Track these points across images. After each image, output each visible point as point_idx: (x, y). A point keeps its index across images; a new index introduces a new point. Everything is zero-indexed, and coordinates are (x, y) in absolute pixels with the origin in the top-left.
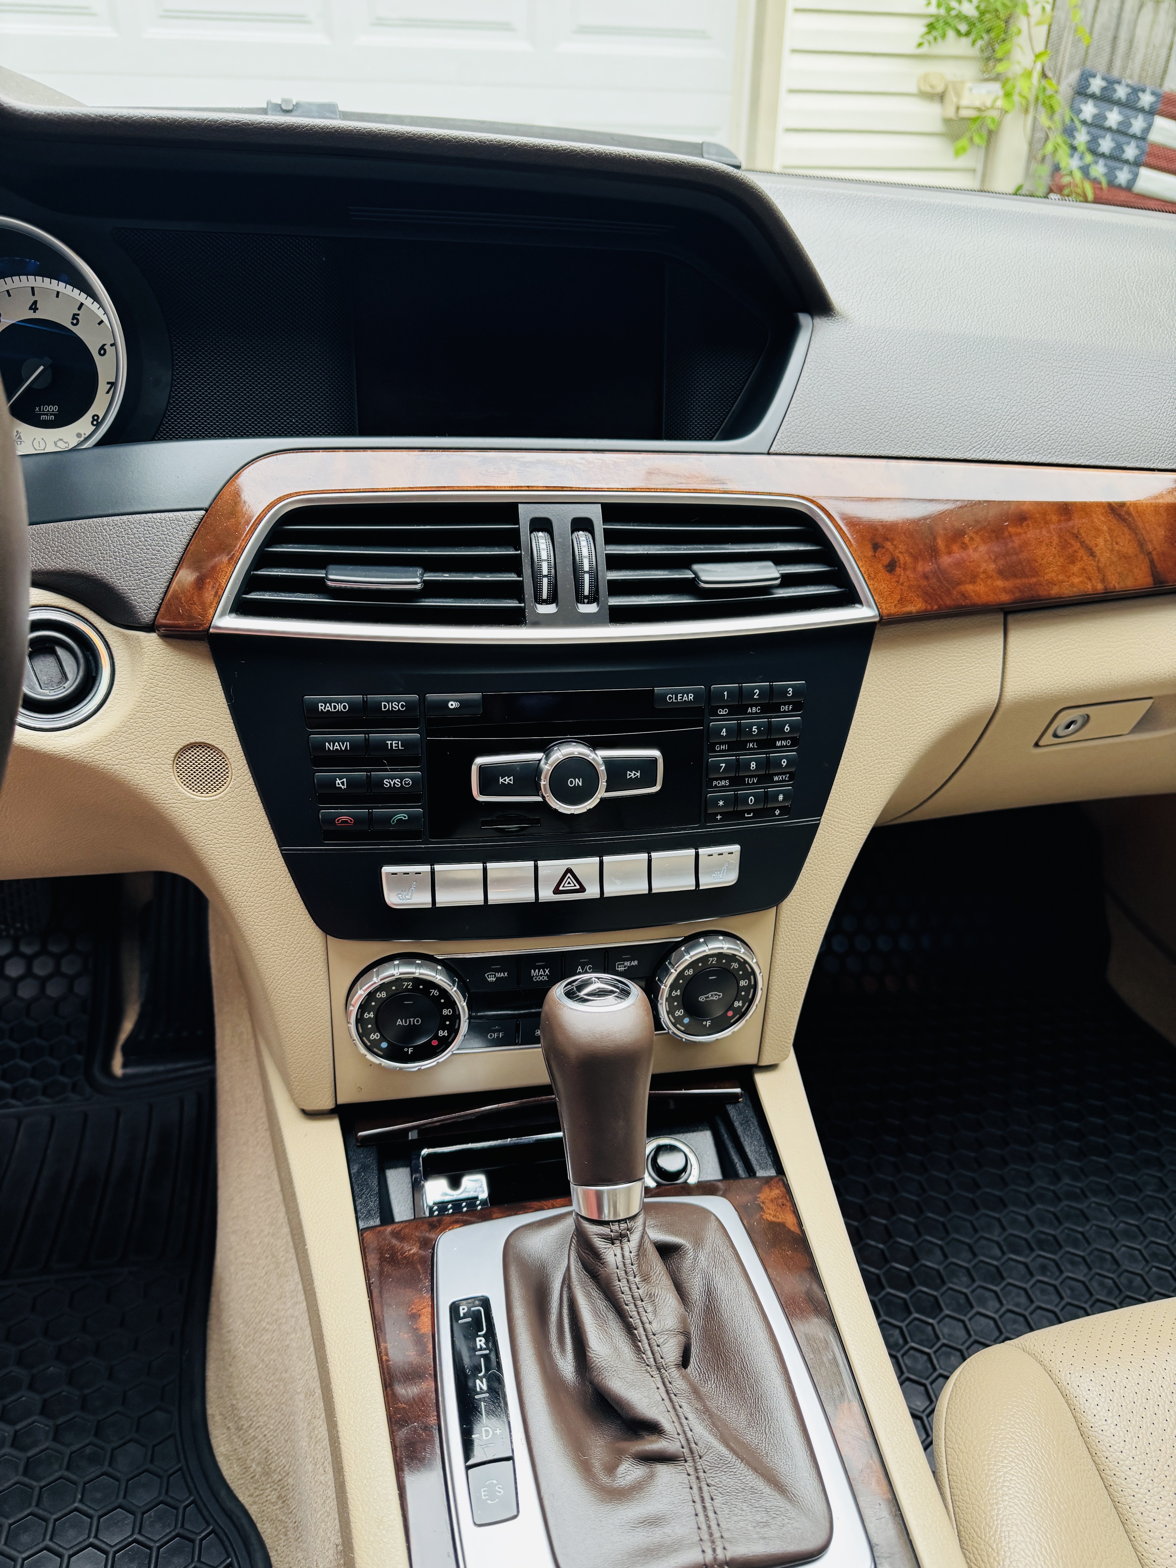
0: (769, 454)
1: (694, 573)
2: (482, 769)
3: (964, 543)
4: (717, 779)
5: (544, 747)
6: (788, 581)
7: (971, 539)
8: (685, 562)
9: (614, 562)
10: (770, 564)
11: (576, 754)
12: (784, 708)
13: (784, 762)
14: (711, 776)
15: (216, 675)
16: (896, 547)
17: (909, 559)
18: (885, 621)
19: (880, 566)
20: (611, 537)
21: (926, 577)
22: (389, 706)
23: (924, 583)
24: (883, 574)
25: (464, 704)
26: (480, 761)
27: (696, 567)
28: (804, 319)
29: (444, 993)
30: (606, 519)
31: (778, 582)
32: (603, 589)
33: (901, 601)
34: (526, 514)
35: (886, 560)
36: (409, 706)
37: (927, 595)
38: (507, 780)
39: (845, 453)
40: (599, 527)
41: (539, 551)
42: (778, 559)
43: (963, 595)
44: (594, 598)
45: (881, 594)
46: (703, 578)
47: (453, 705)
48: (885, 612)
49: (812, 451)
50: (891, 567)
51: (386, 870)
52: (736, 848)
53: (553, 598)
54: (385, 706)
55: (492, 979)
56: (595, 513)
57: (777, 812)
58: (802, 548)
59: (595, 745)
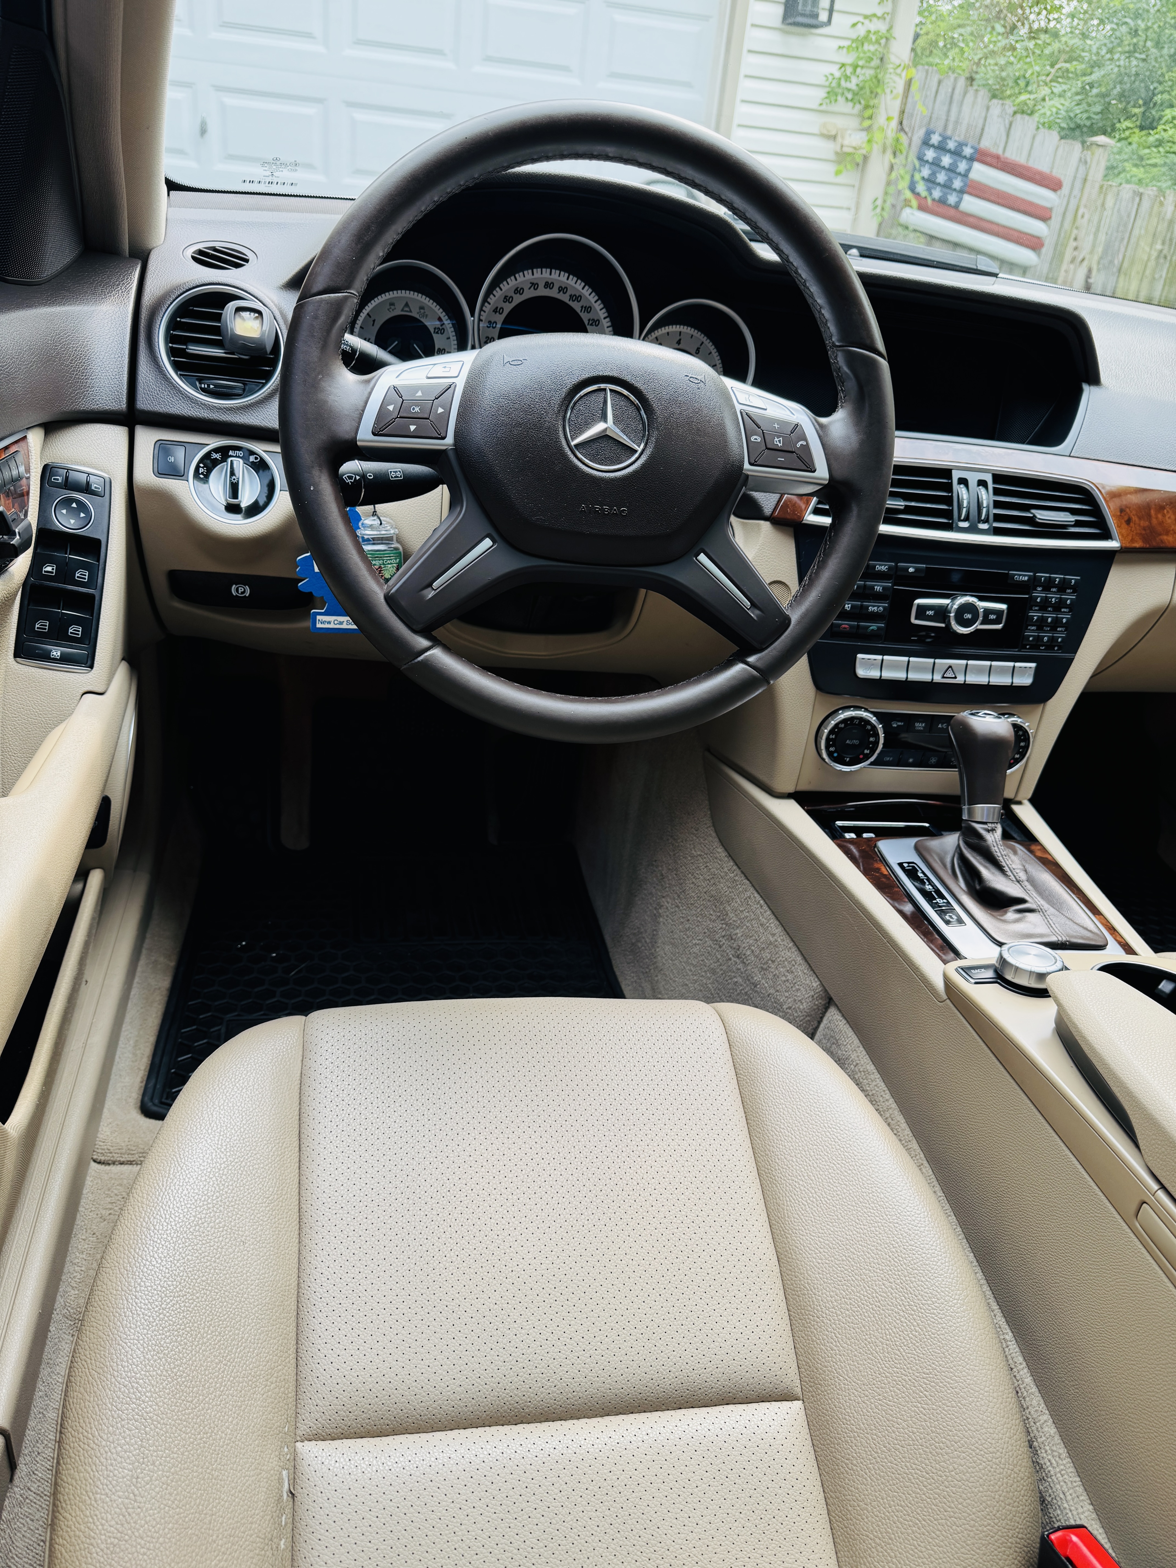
0: (1070, 456)
1: (1032, 513)
2: (919, 606)
3: (1164, 514)
4: (1030, 625)
5: (952, 597)
6: (1078, 524)
7: (1168, 512)
8: (1027, 508)
9: (997, 505)
10: (1068, 513)
11: (970, 601)
12: (1069, 591)
13: (1064, 620)
14: (1028, 623)
15: (794, 545)
16: (1131, 512)
17: (1137, 519)
18: (1123, 551)
19: (1123, 521)
20: (996, 492)
21: (1144, 529)
22: (880, 568)
23: (1143, 532)
24: (1124, 525)
25: (917, 570)
26: (919, 601)
27: (1033, 511)
28: (1085, 387)
29: (874, 728)
30: (994, 482)
31: (1073, 523)
32: (991, 518)
33: (1132, 541)
34: (956, 475)
35: (1126, 518)
36: (890, 568)
37: (1145, 539)
38: (930, 613)
39: (1107, 460)
40: (991, 485)
41: (962, 495)
42: (1073, 512)
43: (1162, 542)
44: (986, 521)
45: (1122, 535)
46: (1038, 516)
47: (911, 570)
48: (1124, 545)
49: (1092, 457)
50: (1128, 522)
51: (859, 656)
52: (1033, 665)
53: (967, 519)
54: (878, 568)
55: (895, 725)
56: (989, 478)
57: (1056, 648)
58: (1084, 507)
59: (980, 598)
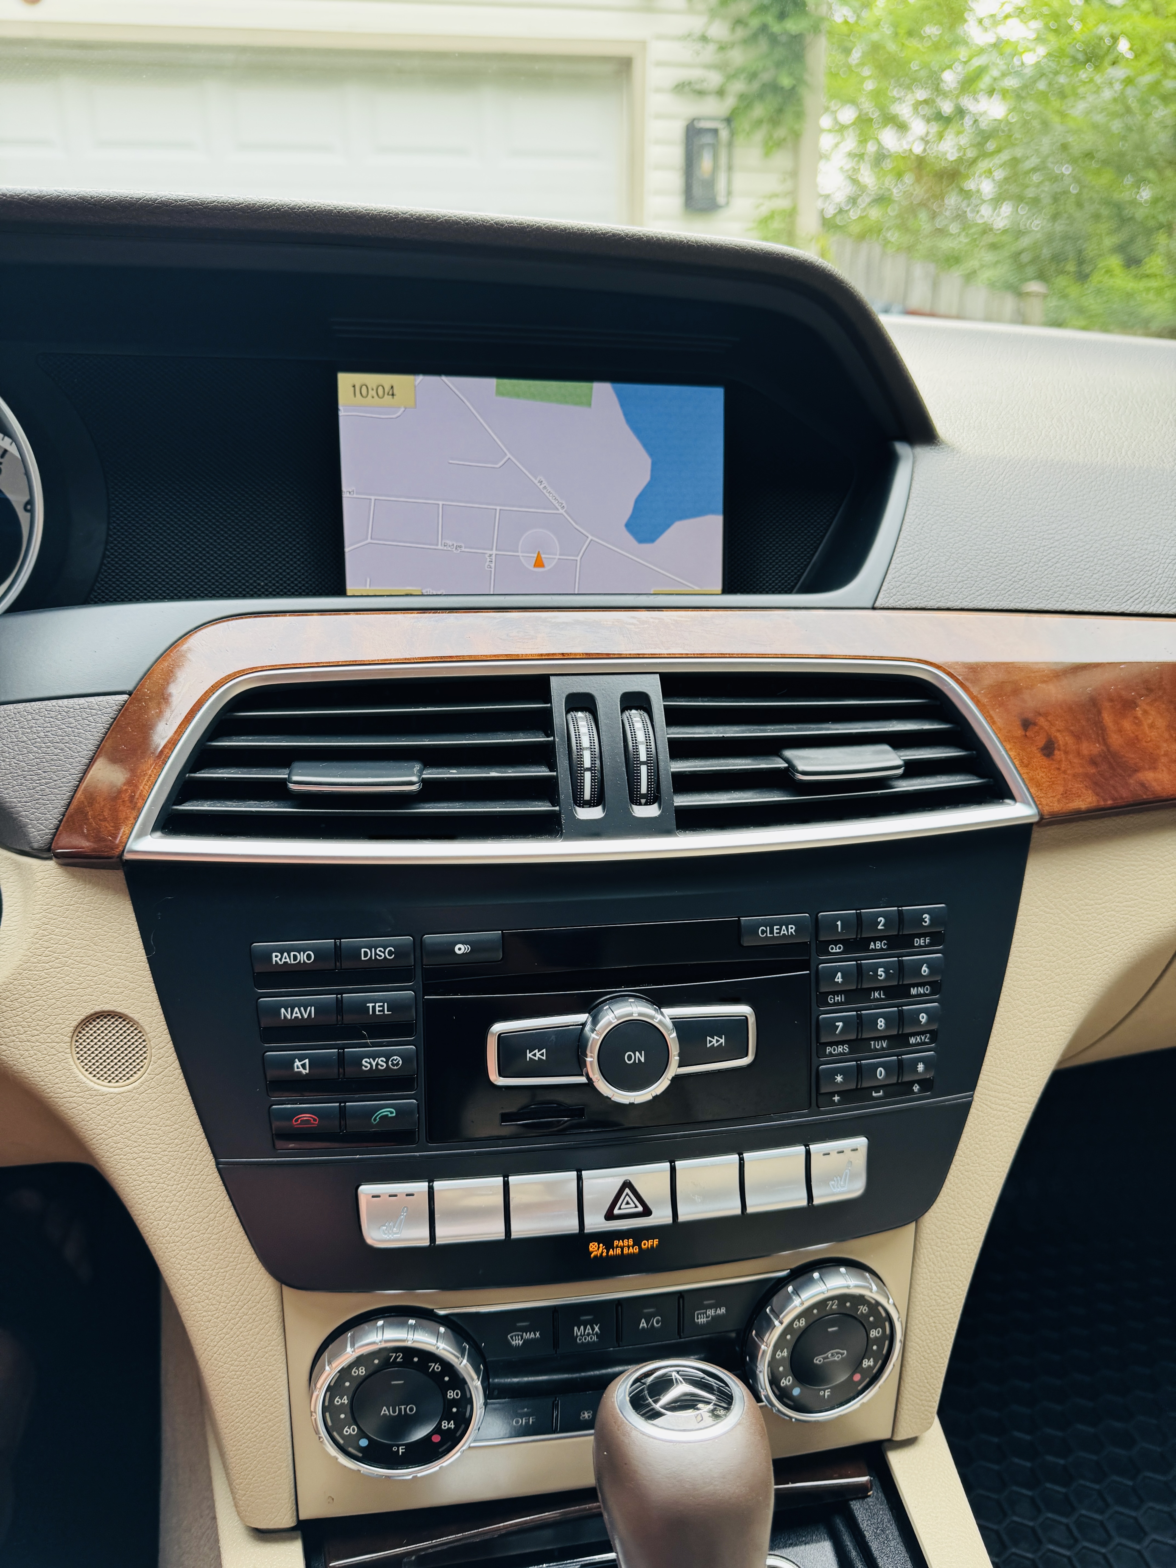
0: (874, 608)
1: (787, 760)
2: (502, 1039)
3: (1136, 718)
4: (831, 1044)
5: (590, 1005)
6: (913, 769)
7: (1145, 712)
8: (774, 747)
9: (679, 749)
10: (886, 747)
11: (635, 1017)
12: (919, 942)
13: (923, 1018)
14: (823, 1040)
15: (132, 916)
16: (1052, 724)
17: (1070, 740)
18: (1045, 821)
19: (1034, 749)
20: (674, 717)
21: (1093, 762)
22: (371, 954)
23: (1092, 770)
24: (1039, 759)
25: (476, 947)
26: (499, 1027)
27: (789, 753)
28: (902, 449)
29: (448, 1368)
30: (667, 693)
31: (900, 771)
32: (666, 784)
33: (1067, 795)
34: (560, 689)
35: (1041, 741)
36: (399, 953)
37: (1096, 784)
38: (538, 1055)
39: (971, 606)
40: (658, 703)
41: (578, 737)
42: (897, 741)
43: (1143, 785)
44: (654, 797)
45: (1038, 785)
46: (801, 768)
47: (461, 949)
48: (1046, 810)
49: (930, 605)
50: (1049, 749)
51: (366, 1190)
52: (861, 1142)
53: (598, 799)
54: (367, 954)
55: (517, 1342)
56: (652, 687)
57: (916, 1088)
58: (927, 726)
59: (660, 1001)
